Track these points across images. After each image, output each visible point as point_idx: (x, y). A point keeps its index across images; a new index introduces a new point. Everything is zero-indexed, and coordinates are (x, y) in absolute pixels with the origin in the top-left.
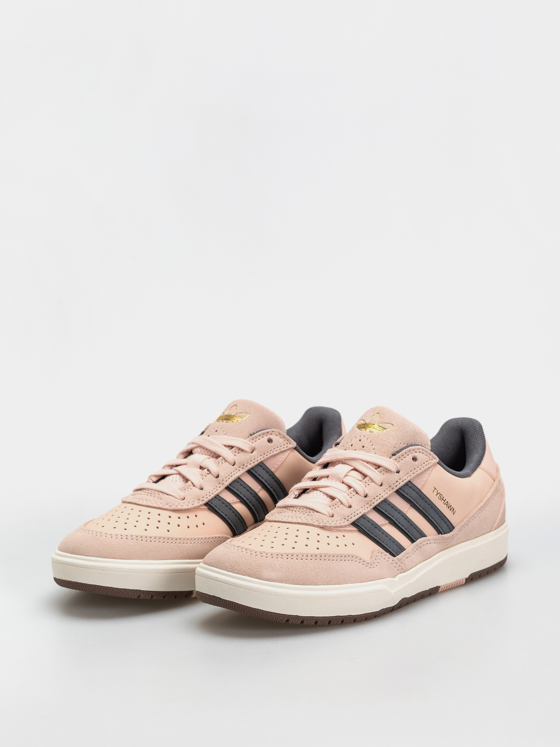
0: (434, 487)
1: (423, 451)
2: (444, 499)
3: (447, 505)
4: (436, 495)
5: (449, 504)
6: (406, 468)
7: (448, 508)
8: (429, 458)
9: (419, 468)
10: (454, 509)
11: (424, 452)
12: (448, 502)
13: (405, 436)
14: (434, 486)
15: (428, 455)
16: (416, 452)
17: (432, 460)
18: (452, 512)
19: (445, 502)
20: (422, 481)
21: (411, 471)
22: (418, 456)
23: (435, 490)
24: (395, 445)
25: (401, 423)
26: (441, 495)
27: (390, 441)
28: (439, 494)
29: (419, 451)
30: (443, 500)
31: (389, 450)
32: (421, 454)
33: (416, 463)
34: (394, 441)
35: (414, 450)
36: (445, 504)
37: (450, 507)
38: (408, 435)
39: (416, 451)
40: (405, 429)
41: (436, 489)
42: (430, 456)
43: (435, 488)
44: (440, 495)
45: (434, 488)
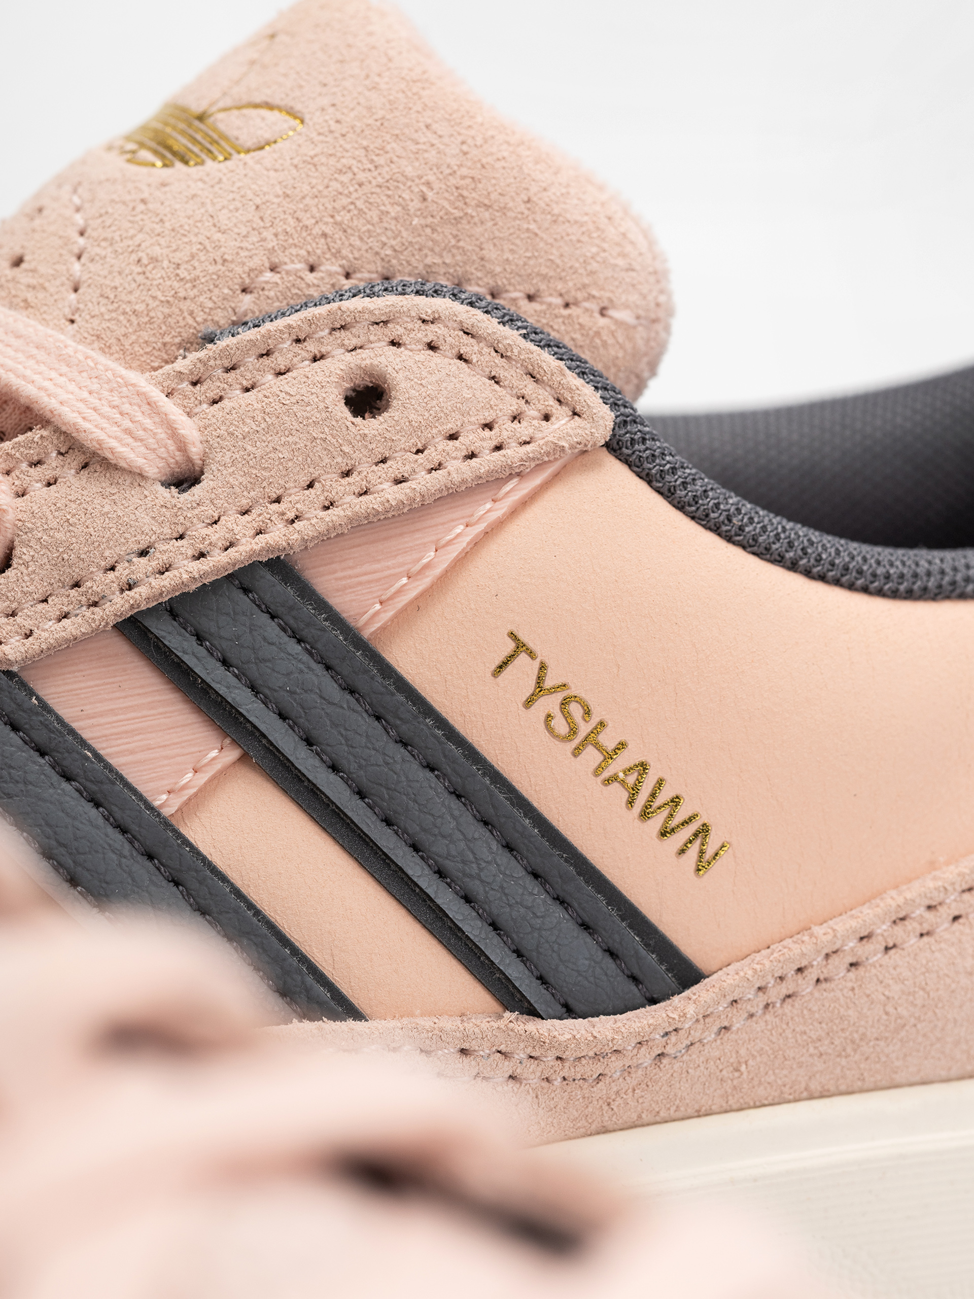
0: (512, 635)
1: (466, 339)
2: (608, 740)
3: (634, 792)
4: (529, 702)
5: (660, 783)
6: (258, 453)
7: (645, 814)
8: (514, 405)
9: (393, 468)
10: (704, 831)
11: (469, 347)
12: (643, 767)
13: (374, 215)
14: (510, 628)
15: (511, 374)
16: (393, 343)
17: (547, 418)
18: (682, 851)
19: (617, 767)
20: (398, 576)
21: (310, 485)
22: (400, 376)
23: (523, 658)
24: (255, 272)
25: (369, 108)
26: (576, 710)
27: (219, 236)
28: (559, 697)
29: (431, 333)
30: (590, 750)
31: (185, 305)
32: (443, 362)
33: (370, 425)
34: (254, 238)
35: (385, 323)
36: (608, 781)
37: (665, 813)
38: (394, 211)
39: (400, 330)
40: (381, 161)
41: (531, 654)
42: (530, 387)
43: (520, 647)
44: (564, 703)
45: (511, 645)
